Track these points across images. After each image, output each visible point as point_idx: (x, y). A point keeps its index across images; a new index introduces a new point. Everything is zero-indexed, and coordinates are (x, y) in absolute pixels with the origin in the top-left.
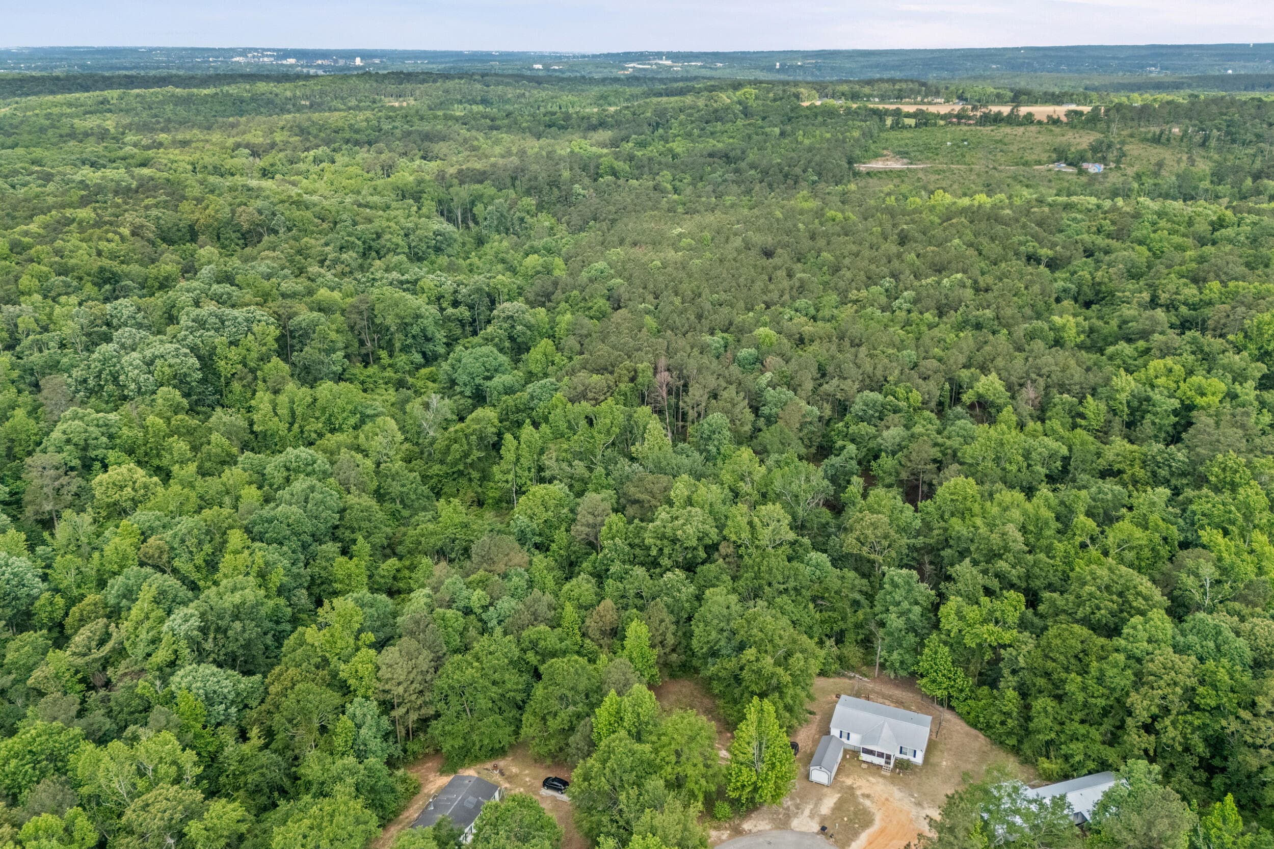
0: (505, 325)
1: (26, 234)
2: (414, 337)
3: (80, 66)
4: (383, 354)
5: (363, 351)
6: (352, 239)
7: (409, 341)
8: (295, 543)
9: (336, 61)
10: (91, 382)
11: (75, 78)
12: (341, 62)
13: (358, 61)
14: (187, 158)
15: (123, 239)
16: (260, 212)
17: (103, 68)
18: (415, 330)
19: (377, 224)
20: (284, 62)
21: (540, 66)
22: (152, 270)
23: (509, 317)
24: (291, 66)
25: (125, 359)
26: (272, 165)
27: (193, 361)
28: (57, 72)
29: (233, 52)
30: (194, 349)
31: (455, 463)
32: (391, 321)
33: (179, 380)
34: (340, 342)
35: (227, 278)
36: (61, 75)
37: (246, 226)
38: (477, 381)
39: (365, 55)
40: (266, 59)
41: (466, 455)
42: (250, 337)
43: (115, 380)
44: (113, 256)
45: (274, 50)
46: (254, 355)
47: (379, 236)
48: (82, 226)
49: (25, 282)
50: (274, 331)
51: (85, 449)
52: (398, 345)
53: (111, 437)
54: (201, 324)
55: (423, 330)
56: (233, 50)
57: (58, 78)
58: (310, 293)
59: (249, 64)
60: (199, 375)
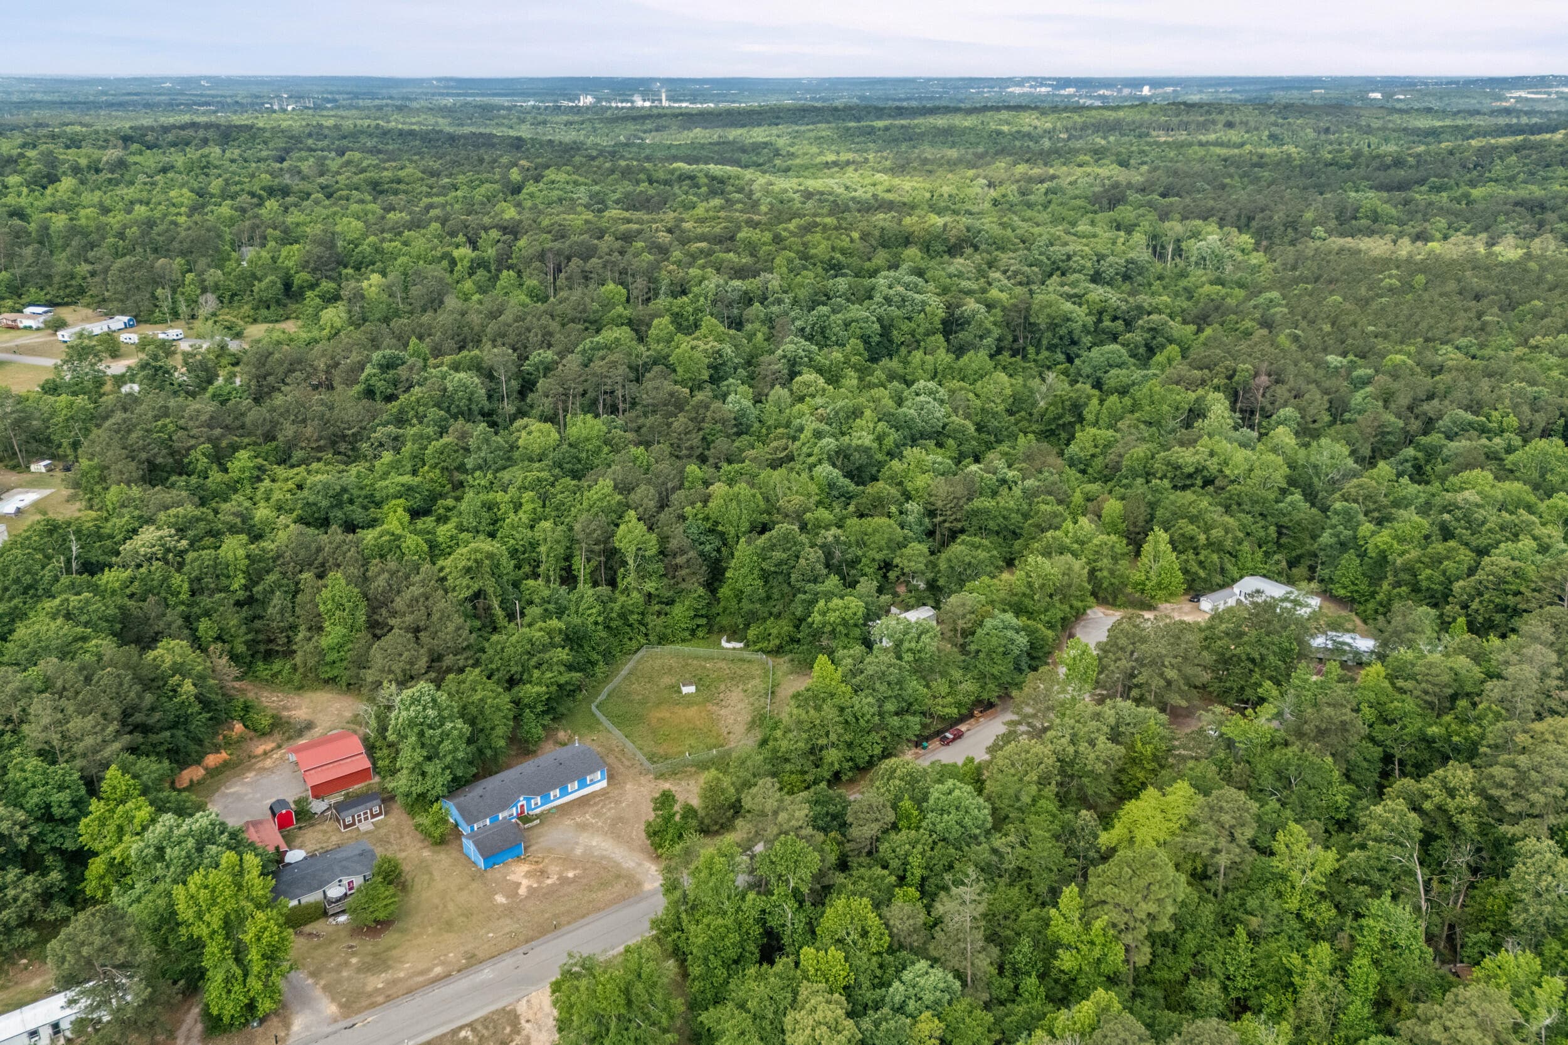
0: (1146, 335)
1: (785, 230)
2: (1061, 338)
3: (859, 98)
4: (1031, 350)
5: (1015, 346)
6: (1043, 258)
7: (1055, 341)
8: (906, 432)
9: (1120, 91)
10: (808, 330)
11: (851, 108)
12: (1126, 91)
13: (1146, 91)
14: (928, 186)
15: (852, 241)
16: (968, 230)
17: (879, 99)
18: (1063, 331)
19: (1070, 249)
20: (1062, 92)
21: (1378, 96)
22: (867, 265)
23: (1152, 329)
24: (1069, 96)
25: (833, 317)
26: (1004, 196)
27: (877, 326)
28: (838, 103)
29: (1010, 81)
30: (879, 320)
31: (1049, 423)
32: (1042, 321)
33: (866, 340)
34: (996, 332)
35: (920, 273)
36: (841, 106)
37: (953, 240)
38: (1098, 374)
39: (1155, 83)
40: (1043, 89)
41: (1060, 417)
42: (922, 315)
43: (823, 332)
44: (843, 252)
45: (1054, 79)
46: (921, 330)
47: (1069, 258)
48: (825, 228)
49: (778, 261)
50: (941, 313)
51: (794, 365)
52: (1045, 342)
53: (811, 360)
54: (888, 300)
55: (1070, 333)
56: (1010, 79)
57: (836, 109)
58: (984, 291)
59: (1023, 95)
60: (877, 339)
